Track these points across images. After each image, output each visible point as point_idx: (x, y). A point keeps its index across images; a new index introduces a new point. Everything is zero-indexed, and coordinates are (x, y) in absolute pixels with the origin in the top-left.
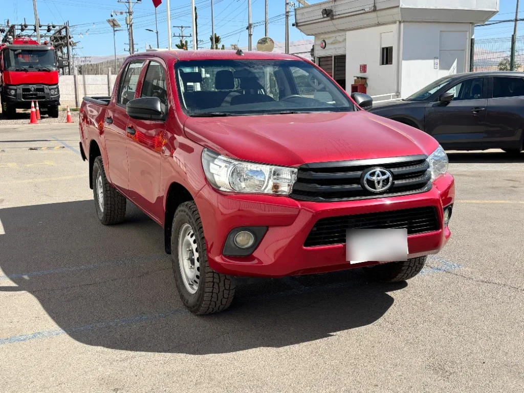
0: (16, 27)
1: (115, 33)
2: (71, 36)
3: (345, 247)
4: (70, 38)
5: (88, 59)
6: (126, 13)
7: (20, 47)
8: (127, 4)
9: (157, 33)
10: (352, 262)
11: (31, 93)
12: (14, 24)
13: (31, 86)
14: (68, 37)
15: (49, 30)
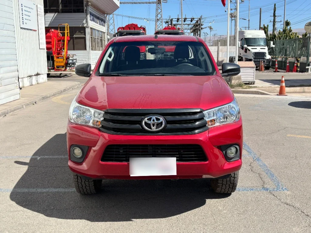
0: (173, 20)
1: (232, 21)
2: (203, 24)
3: (129, 164)
4: (202, 25)
5: (222, 37)
6: (234, 9)
7: (164, 31)
8: (235, 4)
9: (249, 21)
10: (131, 176)
11: (168, 57)
12: (172, 18)
13: (168, 53)
14: (201, 25)
15: (191, 21)
